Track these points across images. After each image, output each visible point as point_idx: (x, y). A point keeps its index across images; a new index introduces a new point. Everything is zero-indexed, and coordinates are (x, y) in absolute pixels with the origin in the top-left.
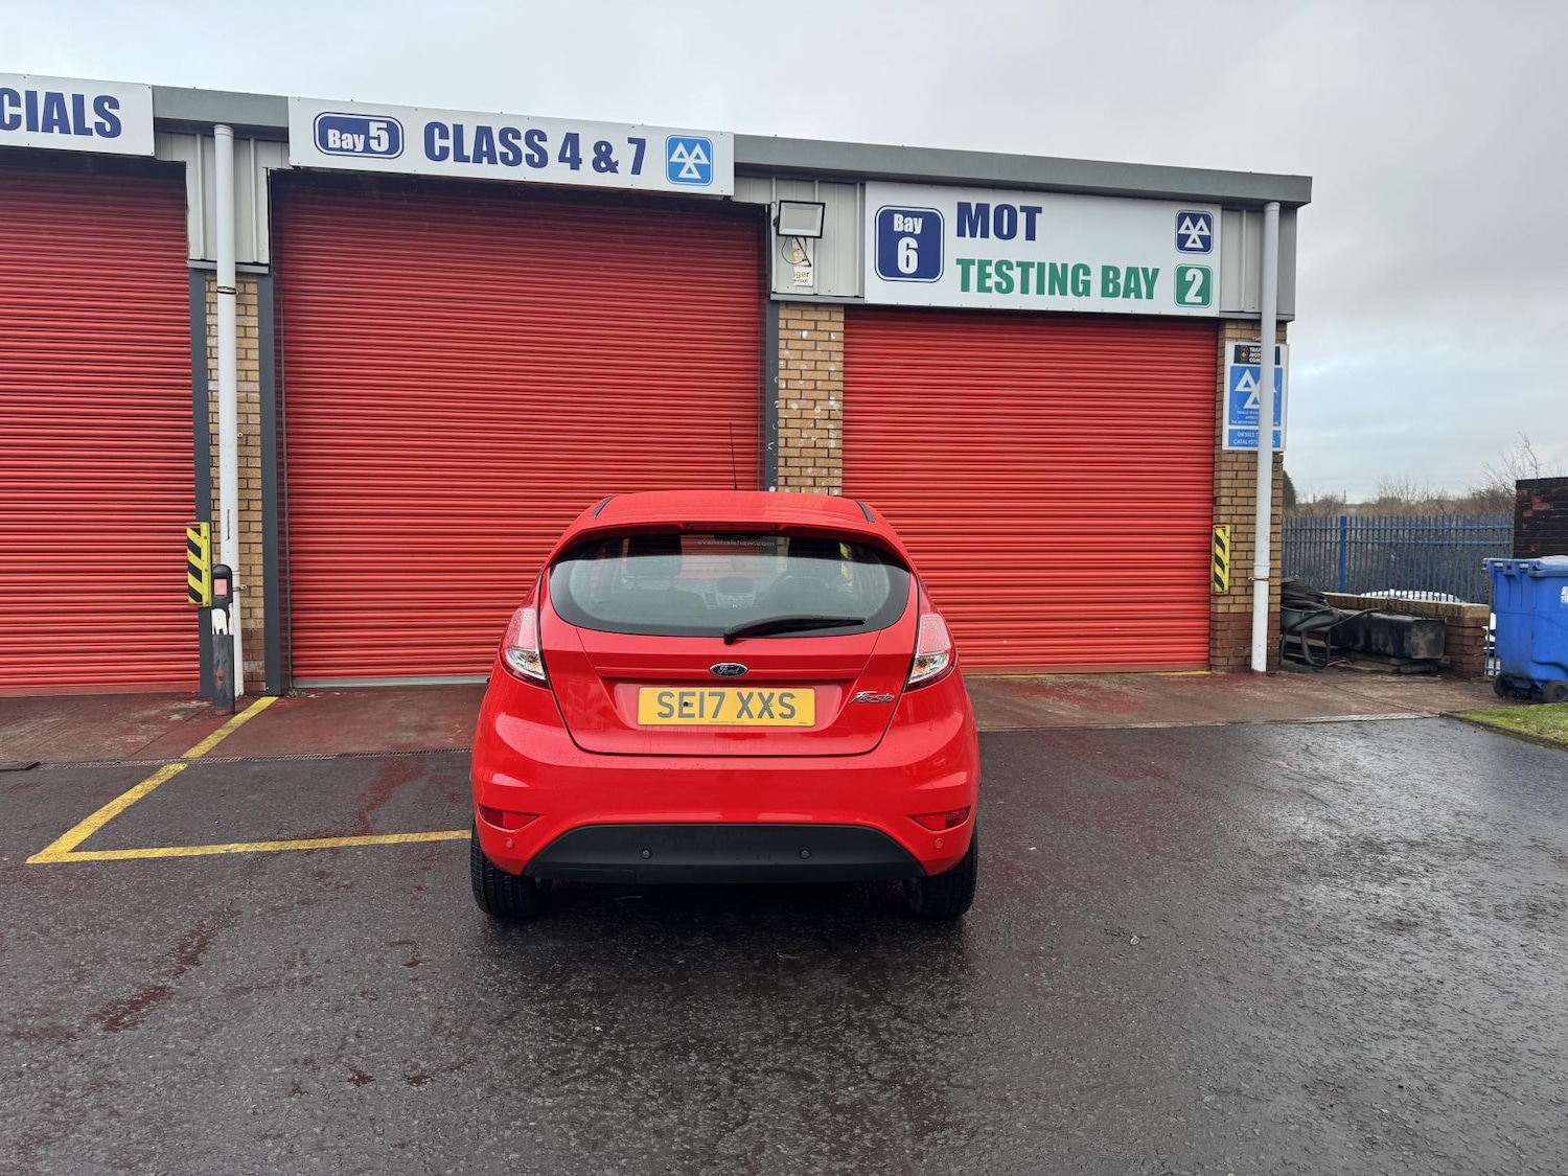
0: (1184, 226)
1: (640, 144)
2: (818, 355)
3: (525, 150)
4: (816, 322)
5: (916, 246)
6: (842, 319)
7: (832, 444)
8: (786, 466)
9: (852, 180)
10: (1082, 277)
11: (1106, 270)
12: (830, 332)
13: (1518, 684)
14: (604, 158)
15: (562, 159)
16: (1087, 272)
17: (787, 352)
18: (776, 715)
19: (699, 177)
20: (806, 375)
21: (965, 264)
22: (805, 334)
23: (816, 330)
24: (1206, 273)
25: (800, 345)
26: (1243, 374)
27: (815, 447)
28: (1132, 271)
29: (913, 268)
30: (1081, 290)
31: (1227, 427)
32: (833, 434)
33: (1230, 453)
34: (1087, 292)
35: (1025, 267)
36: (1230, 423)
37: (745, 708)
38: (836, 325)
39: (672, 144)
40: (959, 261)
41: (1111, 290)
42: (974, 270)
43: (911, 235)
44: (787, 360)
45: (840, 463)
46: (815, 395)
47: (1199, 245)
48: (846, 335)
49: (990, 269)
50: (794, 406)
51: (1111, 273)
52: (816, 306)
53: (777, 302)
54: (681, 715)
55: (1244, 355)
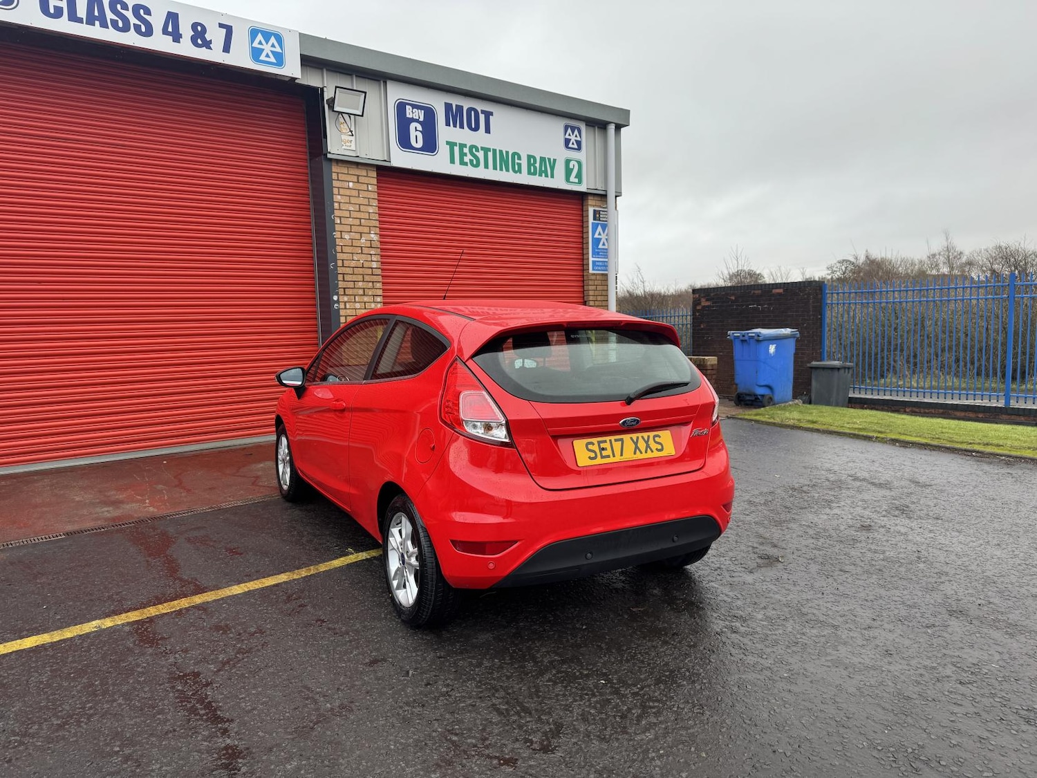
0: (567, 134)
1: (229, 30)
2: (361, 201)
3: (133, 20)
4: (358, 176)
5: (421, 130)
6: (375, 176)
7: (374, 265)
8: (344, 281)
9: (380, 78)
10: (517, 161)
11: (529, 157)
12: (368, 184)
13: (748, 398)
14: (199, 35)
15: (165, 32)
16: (519, 158)
17: (339, 197)
18: (654, 450)
19: (275, 61)
20: (354, 215)
21: (451, 145)
22: (351, 184)
23: (358, 182)
24: (579, 163)
25: (348, 192)
26: (597, 229)
27: (363, 267)
28: (543, 159)
29: (420, 145)
30: (517, 169)
31: (591, 259)
32: (374, 258)
33: (594, 274)
34: (520, 171)
35: (486, 150)
36: (593, 257)
37: (637, 447)
38: (371, 179)
39: (254, 33)
40: (448, 143)
41: (532, 171)
42: (456, 149)
43: (417, 121)
44: (339, 203)
45: (380, 278)
46: (361, 229)
47: (575, 146)
48: (379, 187)
49: (466, 150)
50: (347, 236)
51: (532, 160)
52: (357, 164)
53: (331, 160)
54: (602, 457)
55: (598, 216)
